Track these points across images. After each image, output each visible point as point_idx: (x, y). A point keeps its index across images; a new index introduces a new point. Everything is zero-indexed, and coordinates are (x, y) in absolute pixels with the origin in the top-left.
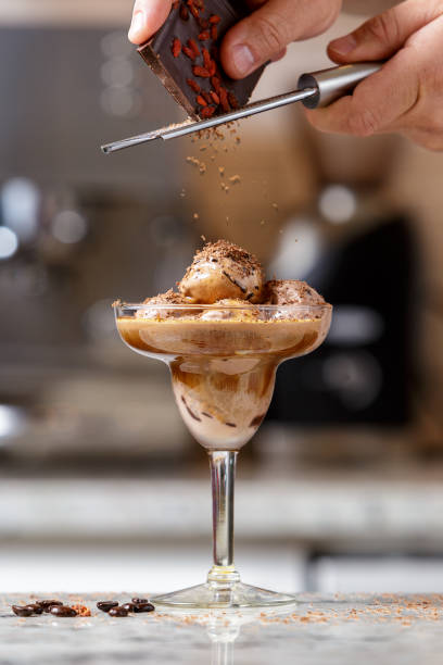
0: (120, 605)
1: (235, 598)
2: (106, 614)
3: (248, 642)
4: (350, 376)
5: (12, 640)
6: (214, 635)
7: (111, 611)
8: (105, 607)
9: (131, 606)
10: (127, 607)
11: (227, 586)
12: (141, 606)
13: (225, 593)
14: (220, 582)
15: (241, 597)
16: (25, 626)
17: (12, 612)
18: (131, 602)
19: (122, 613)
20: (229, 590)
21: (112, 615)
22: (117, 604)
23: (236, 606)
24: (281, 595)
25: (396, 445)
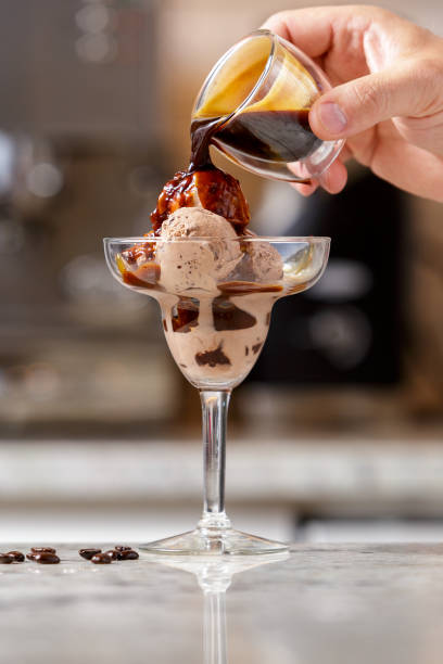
0: (103, 552)
1: (226, 544)
2: (90, 562)
3: (238, 585)
4: (339, 334)
6: (205, 585)
7: (94, 558)
8: (88, 554)
9: (114, 553)
10: (111, 554)
11: (219, 533)
12: (125, 554)
13: (216, 540)
14: (211, 529)
15: (234, 546)
16: (5, 572)
18: (114, 549)
19: (104, 560)
20: (220, 537)
21: (95, 562)
22: (100, 552)
23: (227, 553)
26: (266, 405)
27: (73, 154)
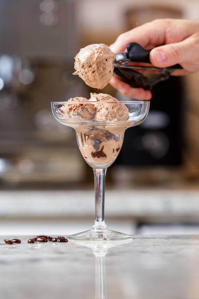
1: (105, 235)
3: (111, 253)
4: (155, 143)
5: (5, 253)
6: (96, 253)
12: (63, 240)
13: (100, 234)
14: (98, 229)
15: (108, 236)
16: (10, 248)
17: (4, 243)
20: (102, 232)
23: (105, 239)
24: (125, 234)
25: (176, 175)
26: (123, 175)
27: (38, 66)
